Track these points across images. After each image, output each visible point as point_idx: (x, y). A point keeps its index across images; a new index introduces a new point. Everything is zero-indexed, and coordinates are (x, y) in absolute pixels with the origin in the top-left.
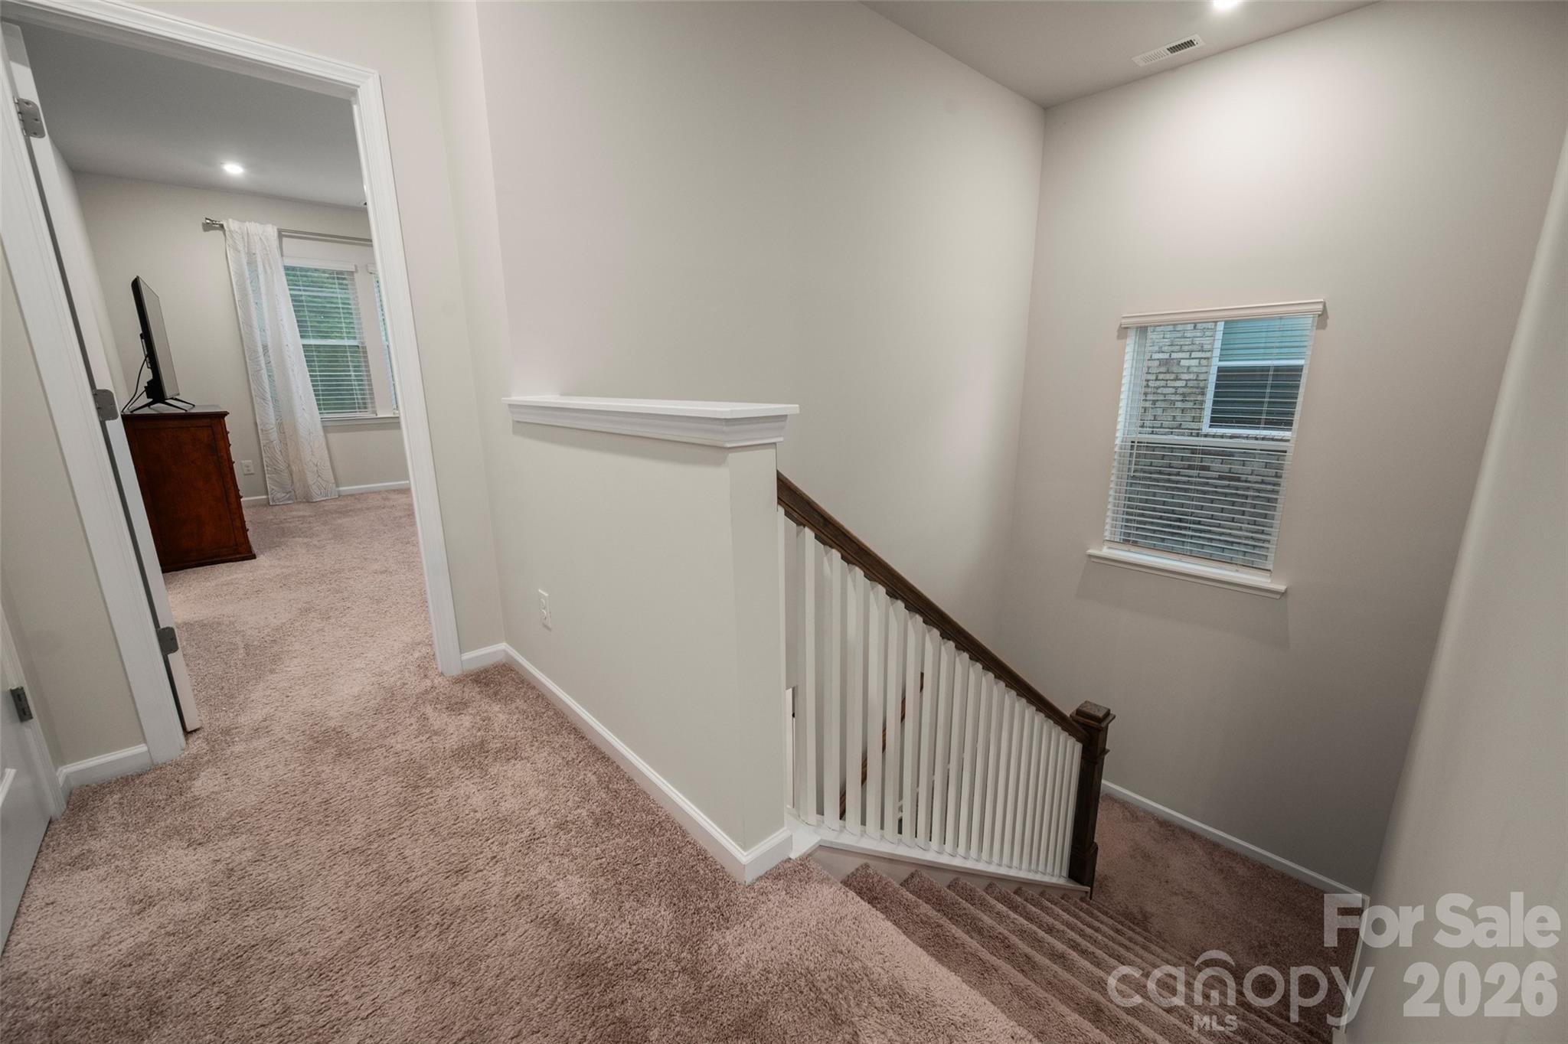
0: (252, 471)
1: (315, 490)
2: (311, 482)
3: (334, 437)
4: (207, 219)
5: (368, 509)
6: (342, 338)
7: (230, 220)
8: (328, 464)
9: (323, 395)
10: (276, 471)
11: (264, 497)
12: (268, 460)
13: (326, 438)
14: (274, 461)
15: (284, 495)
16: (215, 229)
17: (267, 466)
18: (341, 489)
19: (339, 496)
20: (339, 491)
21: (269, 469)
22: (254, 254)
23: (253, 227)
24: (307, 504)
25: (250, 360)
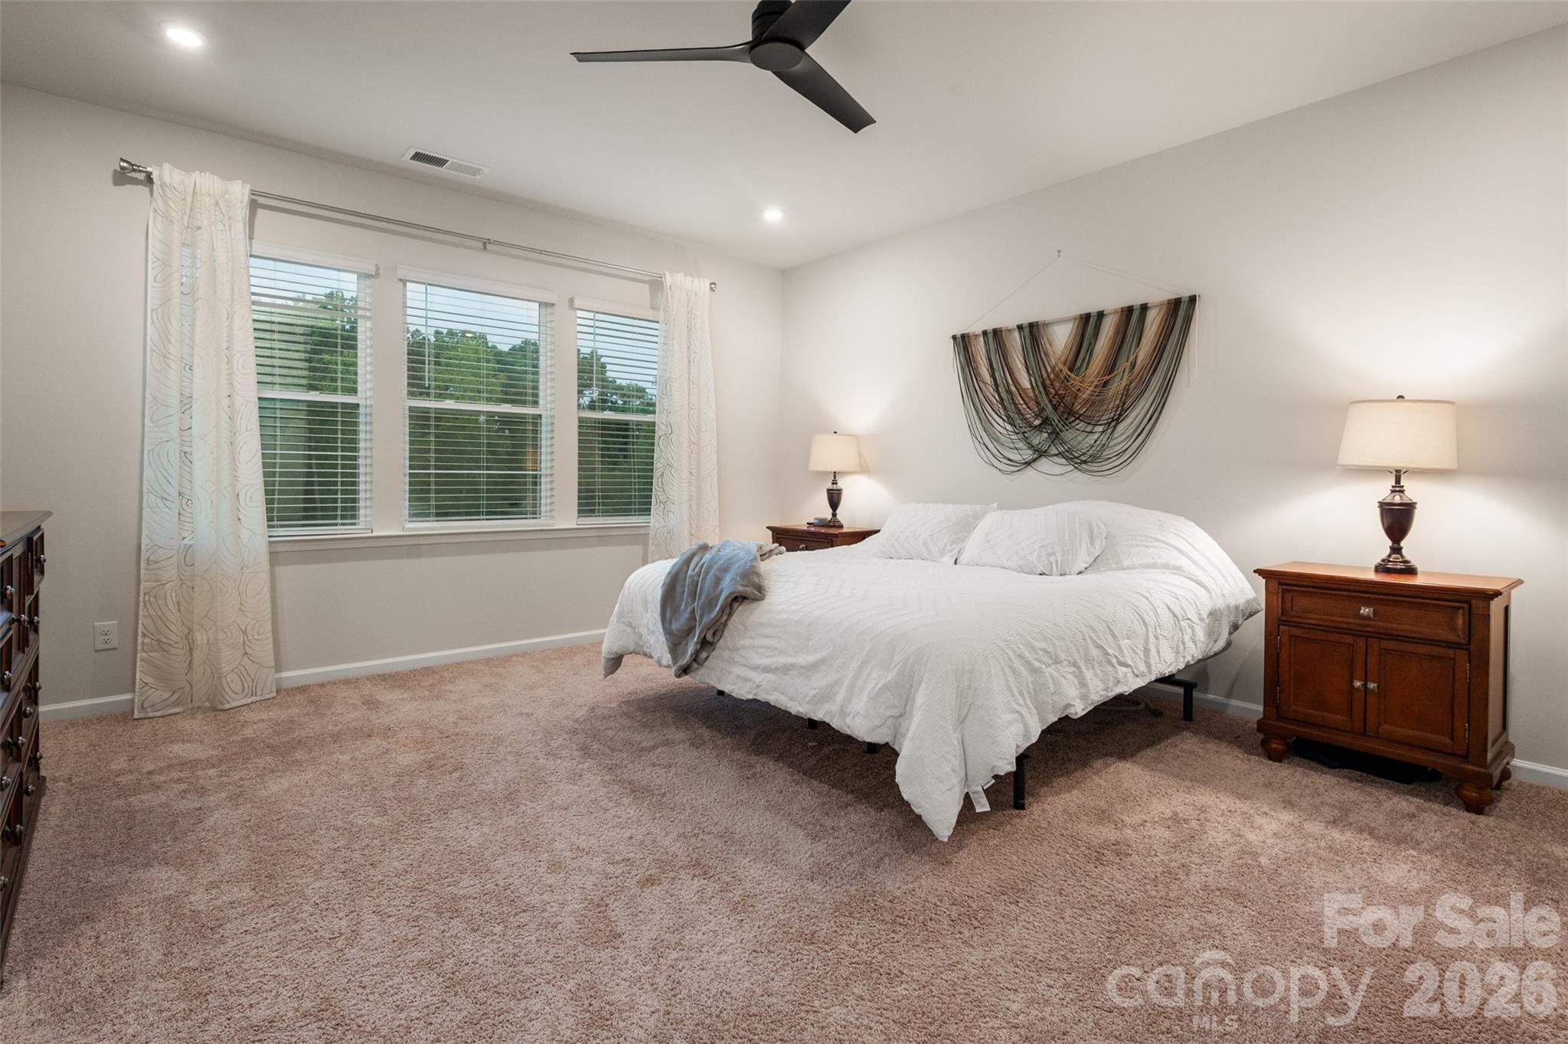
0: (115, 643)
1: (232, 682)
2: (226, 669)
3: (288, 573)
4: (122, 160)
5: (336, 737)
6: (335, 390)
7: (166, 166)
8: (268, 627)
9: (281, 492)
10: (161, 646)
11: (128, 696)
12: (148, 621)
13: (272, 574)
14: (159, 624)
15: (167, 695)
16: (136, 182)
17: (144, 635)
18: (284, 675)
19: (278, 691)
20: (279, 680)
21: (147, 640)
22: (199, 228)
23: (206, 182)
24: (211, 714)
25: (152, 421)
